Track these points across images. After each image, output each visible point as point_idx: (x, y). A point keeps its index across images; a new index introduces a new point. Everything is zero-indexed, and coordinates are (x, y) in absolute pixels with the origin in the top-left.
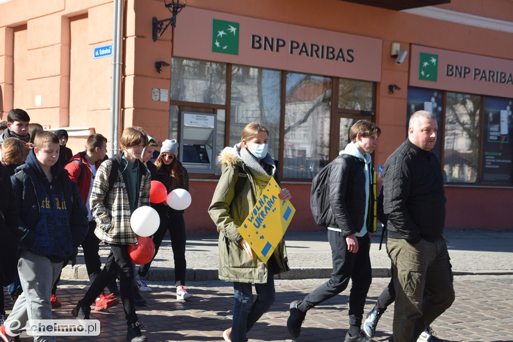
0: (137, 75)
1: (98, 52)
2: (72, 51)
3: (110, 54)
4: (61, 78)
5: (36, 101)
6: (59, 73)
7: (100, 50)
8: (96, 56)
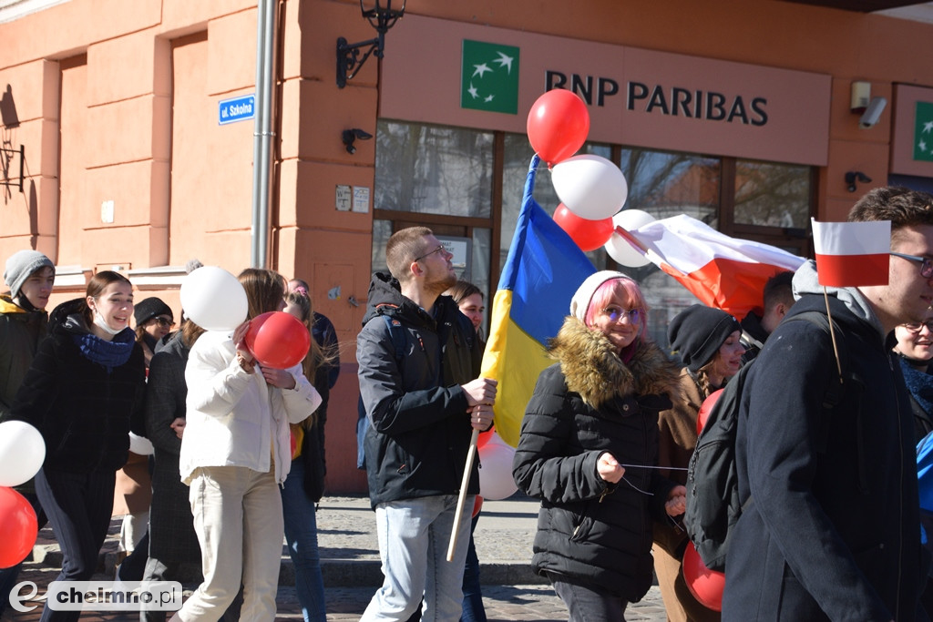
0: (303, 158)
1: (227, 111)
2: (175, 108)
3: (251, 114)
4: (153, 164)
5: (103, 212)
6: (150, 155)
7: (232, 107)
8: (222, 119)
